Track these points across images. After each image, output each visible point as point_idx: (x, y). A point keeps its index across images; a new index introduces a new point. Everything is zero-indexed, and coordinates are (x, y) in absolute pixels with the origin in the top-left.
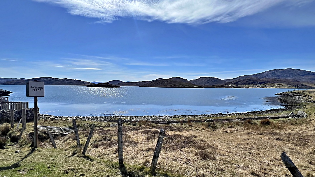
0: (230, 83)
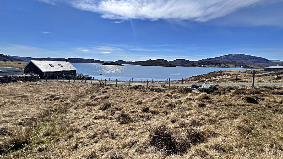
0: (196, 63)
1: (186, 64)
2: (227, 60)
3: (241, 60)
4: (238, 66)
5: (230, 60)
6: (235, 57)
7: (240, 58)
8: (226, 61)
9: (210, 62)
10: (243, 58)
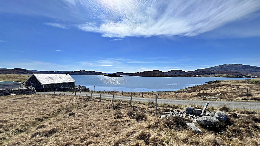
0: (190, 74)
1: (181, 74)
2: (222, 70)
3: (236, 70)
4: (234, 75)
5: (225, 70)
6: (229, 67)
7: (236, 67)
8: (220, 71)
9: (205, 72)
10: (239, 68)
